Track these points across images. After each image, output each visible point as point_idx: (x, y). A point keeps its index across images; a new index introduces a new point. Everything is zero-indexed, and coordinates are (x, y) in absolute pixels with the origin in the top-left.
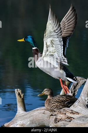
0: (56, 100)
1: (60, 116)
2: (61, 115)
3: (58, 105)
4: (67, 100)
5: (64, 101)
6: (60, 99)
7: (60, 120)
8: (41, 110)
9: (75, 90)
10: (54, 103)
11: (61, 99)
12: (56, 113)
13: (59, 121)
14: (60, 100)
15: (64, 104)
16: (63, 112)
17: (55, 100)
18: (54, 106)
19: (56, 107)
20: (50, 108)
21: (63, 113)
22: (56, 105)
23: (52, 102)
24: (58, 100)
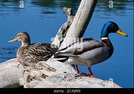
0: (31, 52)
1: (34, 73)
2: (36, 72)
3: (34, 58)
4: (48, 53)
5: (43, 53)
6: (38, 50)
7: (34, 78)
8: (15, 62)
9: (64, 35)
10: (29, 55)
11: (40, 50)
12: (28, 68)
13: (32, 80)
14: (37, 52)
15: (41, 58)
16: (39, 66)
17: (31, 50)
18: (29, 59)
19: (32, 61)
20: (23, 62)
21: (39, 68)
22: (32, 58)
23: (26, 53)
24: (35, 51)
